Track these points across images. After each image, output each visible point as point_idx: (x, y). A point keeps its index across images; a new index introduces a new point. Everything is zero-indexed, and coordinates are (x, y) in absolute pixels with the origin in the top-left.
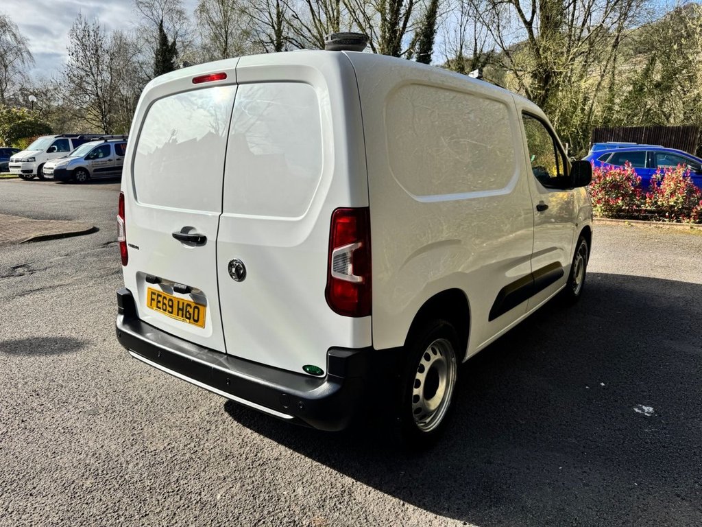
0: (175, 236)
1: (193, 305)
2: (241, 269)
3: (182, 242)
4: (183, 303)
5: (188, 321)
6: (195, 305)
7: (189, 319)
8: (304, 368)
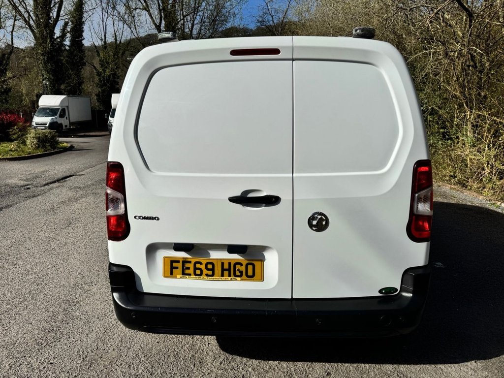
0: (233, 200)
1: (245, 263)
2: (323, 220)
3: (243, 205)
4: (230, 264)
5: (239, 279)
6: (247, 262)
7: (240, 276)
8: (380, 291)
